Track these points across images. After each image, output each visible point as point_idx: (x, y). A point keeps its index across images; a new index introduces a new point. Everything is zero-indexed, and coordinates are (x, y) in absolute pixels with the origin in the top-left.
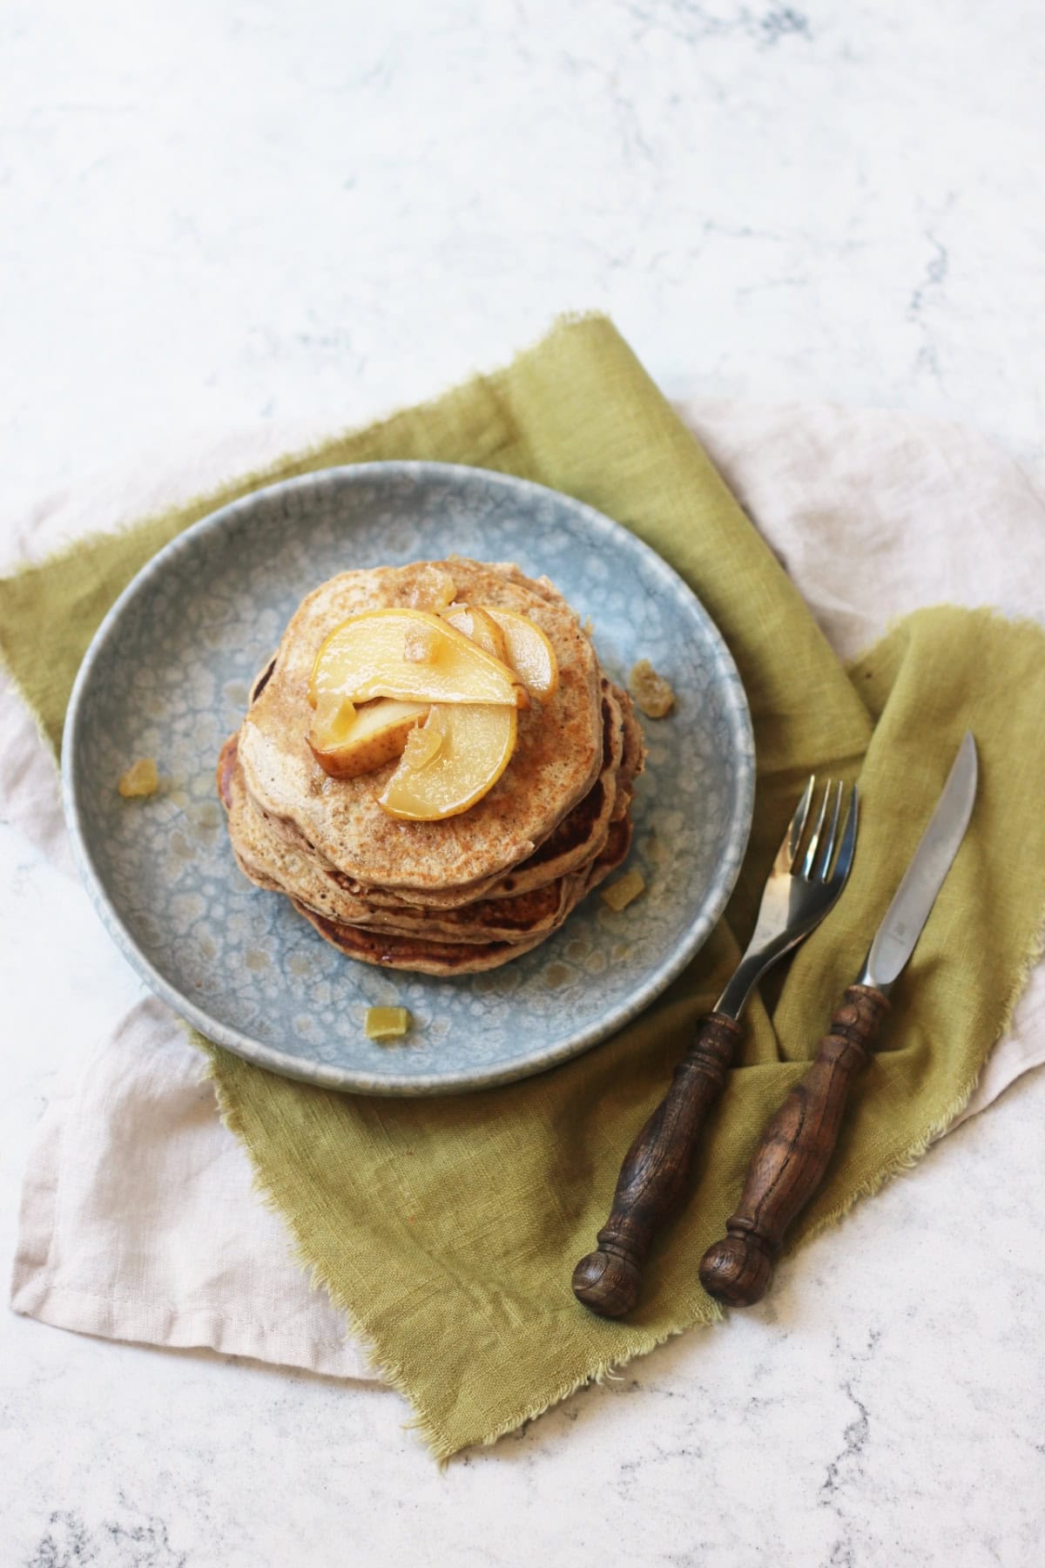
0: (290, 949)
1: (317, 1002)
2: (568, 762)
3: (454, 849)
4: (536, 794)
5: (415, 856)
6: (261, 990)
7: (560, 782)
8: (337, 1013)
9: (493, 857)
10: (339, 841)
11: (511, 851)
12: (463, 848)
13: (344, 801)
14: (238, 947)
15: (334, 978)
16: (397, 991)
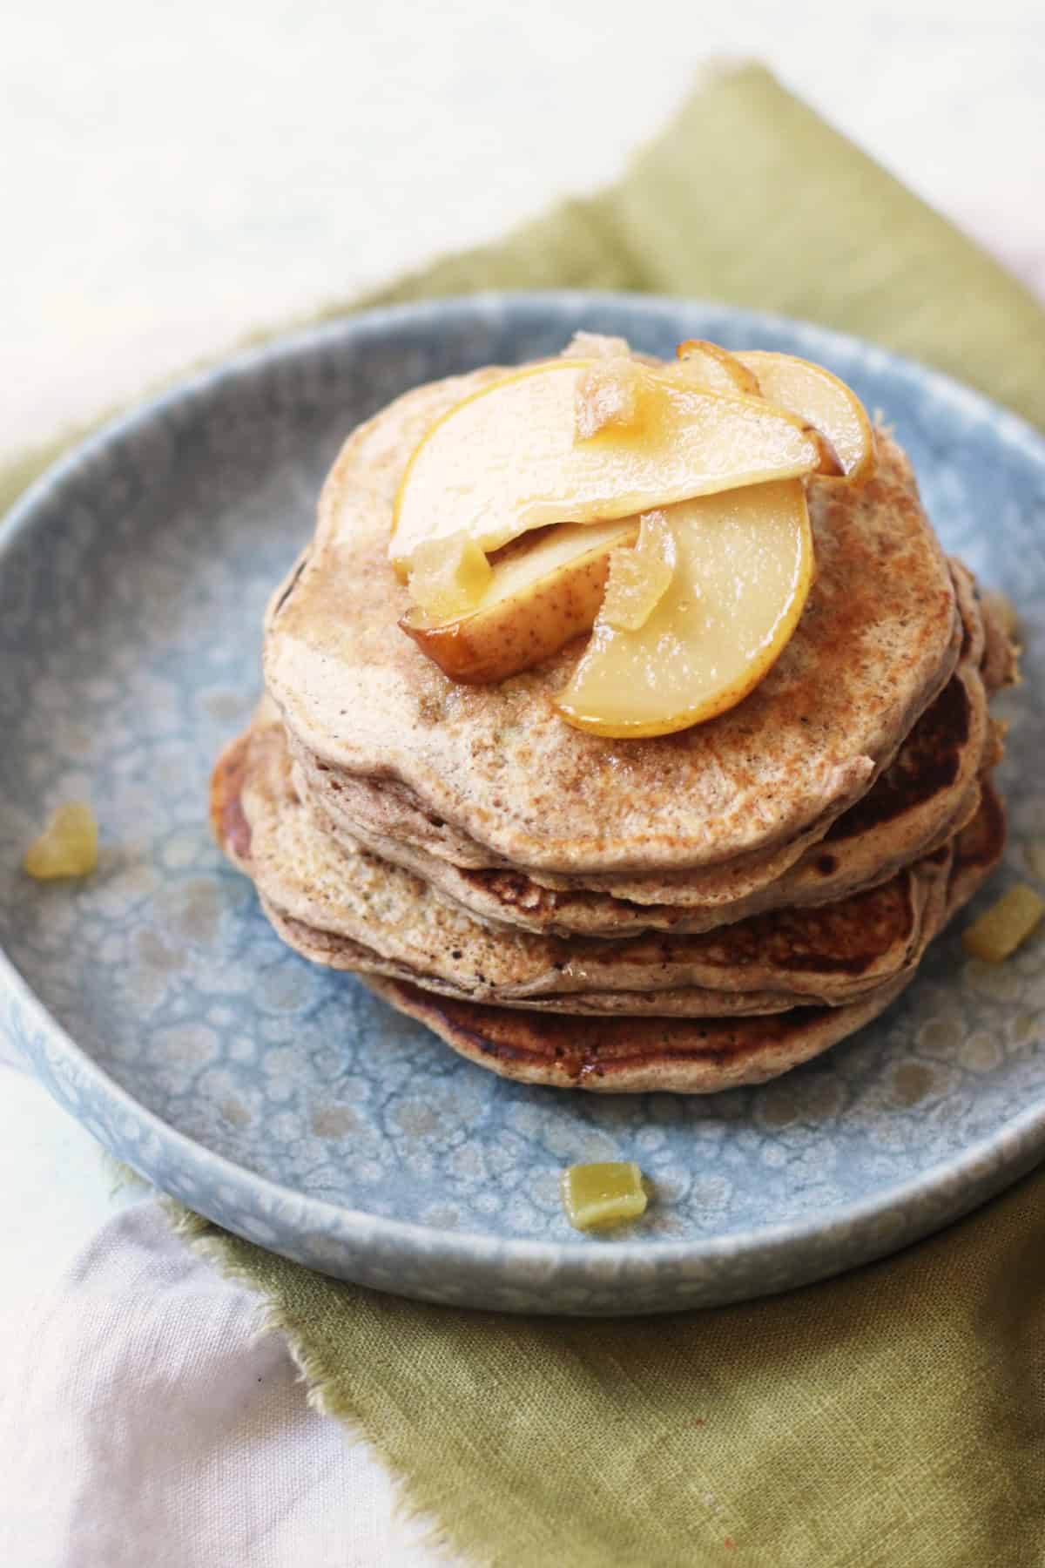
0: (392, 1095)
1: (462, 1180)
2: (907, 617)
3: (720, 786)
4: (858, 676)
5: (645, 808)
6: (349, 1171)
7: (900, 652)
8: (504, 1194)
9: (798, 791)
10: (492, 799)
11: (831, 775)
12: (738, 781)
13: (491, 726)
14: (292, 1104)
15: (487, 1135)
16: (613, 1143)
